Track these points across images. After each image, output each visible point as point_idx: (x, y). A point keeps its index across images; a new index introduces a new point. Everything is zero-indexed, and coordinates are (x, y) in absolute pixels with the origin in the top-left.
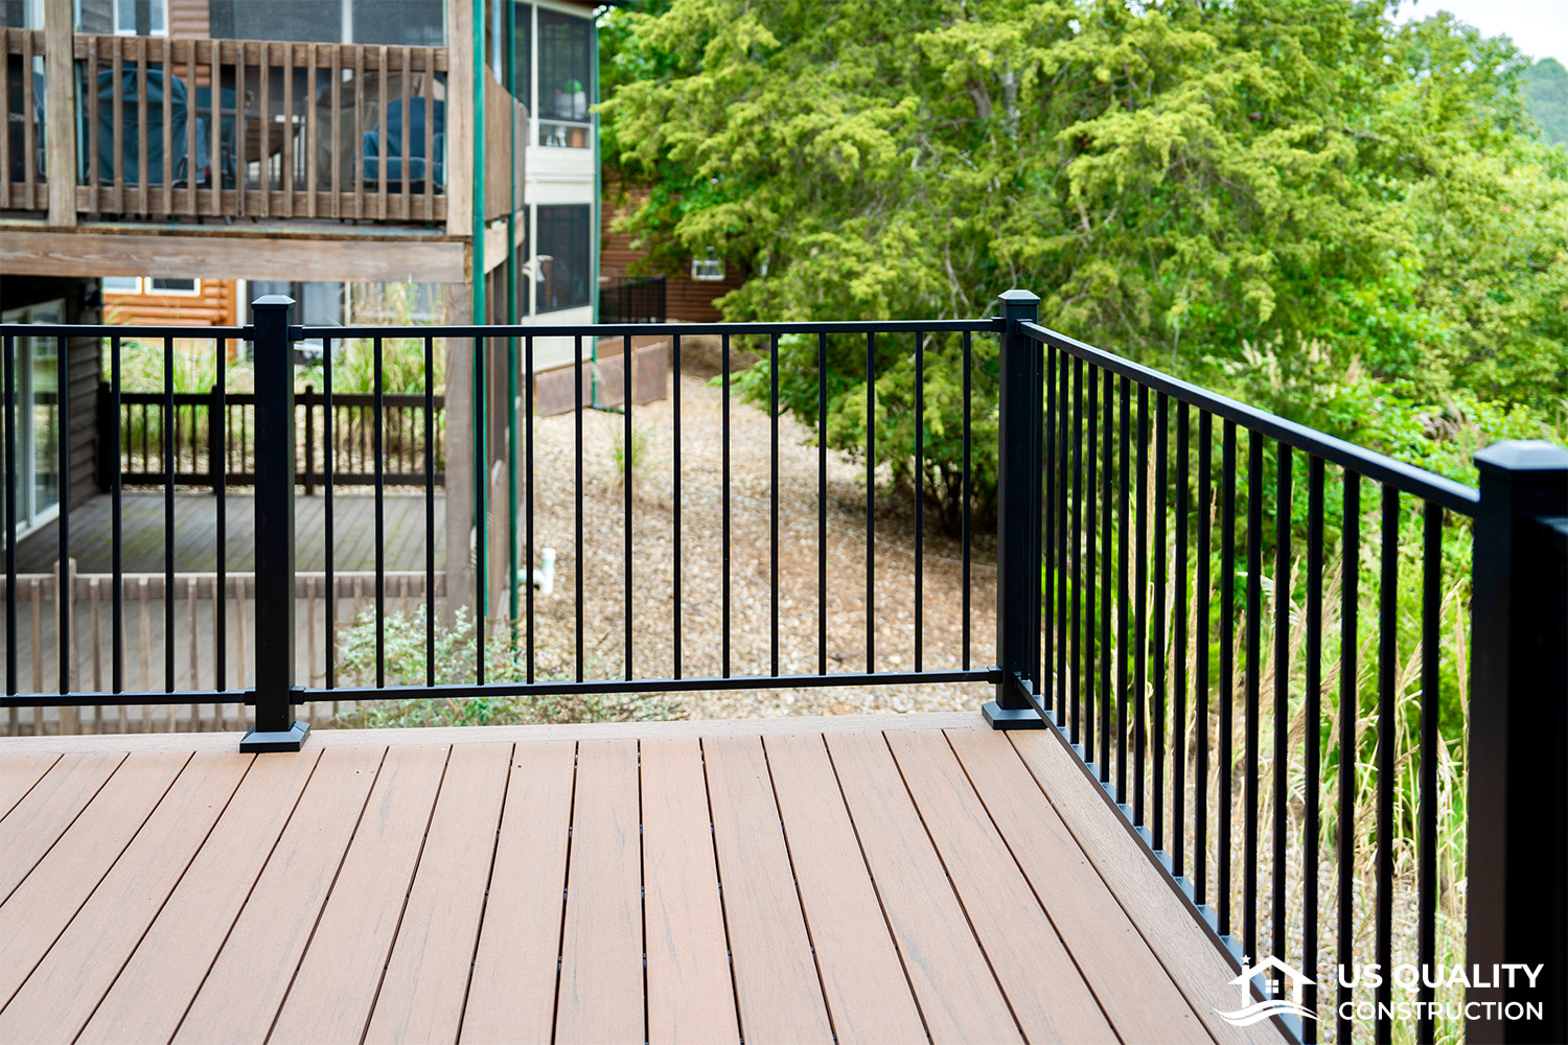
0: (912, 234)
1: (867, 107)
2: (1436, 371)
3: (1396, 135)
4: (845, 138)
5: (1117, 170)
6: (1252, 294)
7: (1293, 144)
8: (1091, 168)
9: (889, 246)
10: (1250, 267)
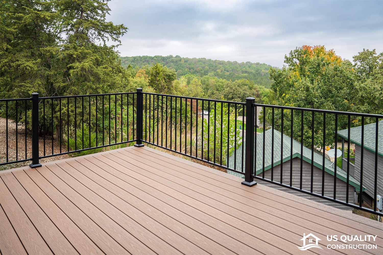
0: (40, 83)
1: (30, 60)
2: (112, 103)
3: (117, 67)
4: (27, 66)
5: (79, 72)
6: (99, 91)
7: (104, 68)
8: (74, 72)
9: (36, 85)
10: (98, 87)
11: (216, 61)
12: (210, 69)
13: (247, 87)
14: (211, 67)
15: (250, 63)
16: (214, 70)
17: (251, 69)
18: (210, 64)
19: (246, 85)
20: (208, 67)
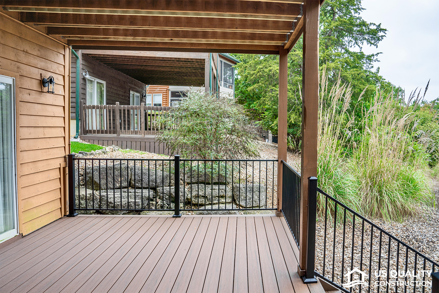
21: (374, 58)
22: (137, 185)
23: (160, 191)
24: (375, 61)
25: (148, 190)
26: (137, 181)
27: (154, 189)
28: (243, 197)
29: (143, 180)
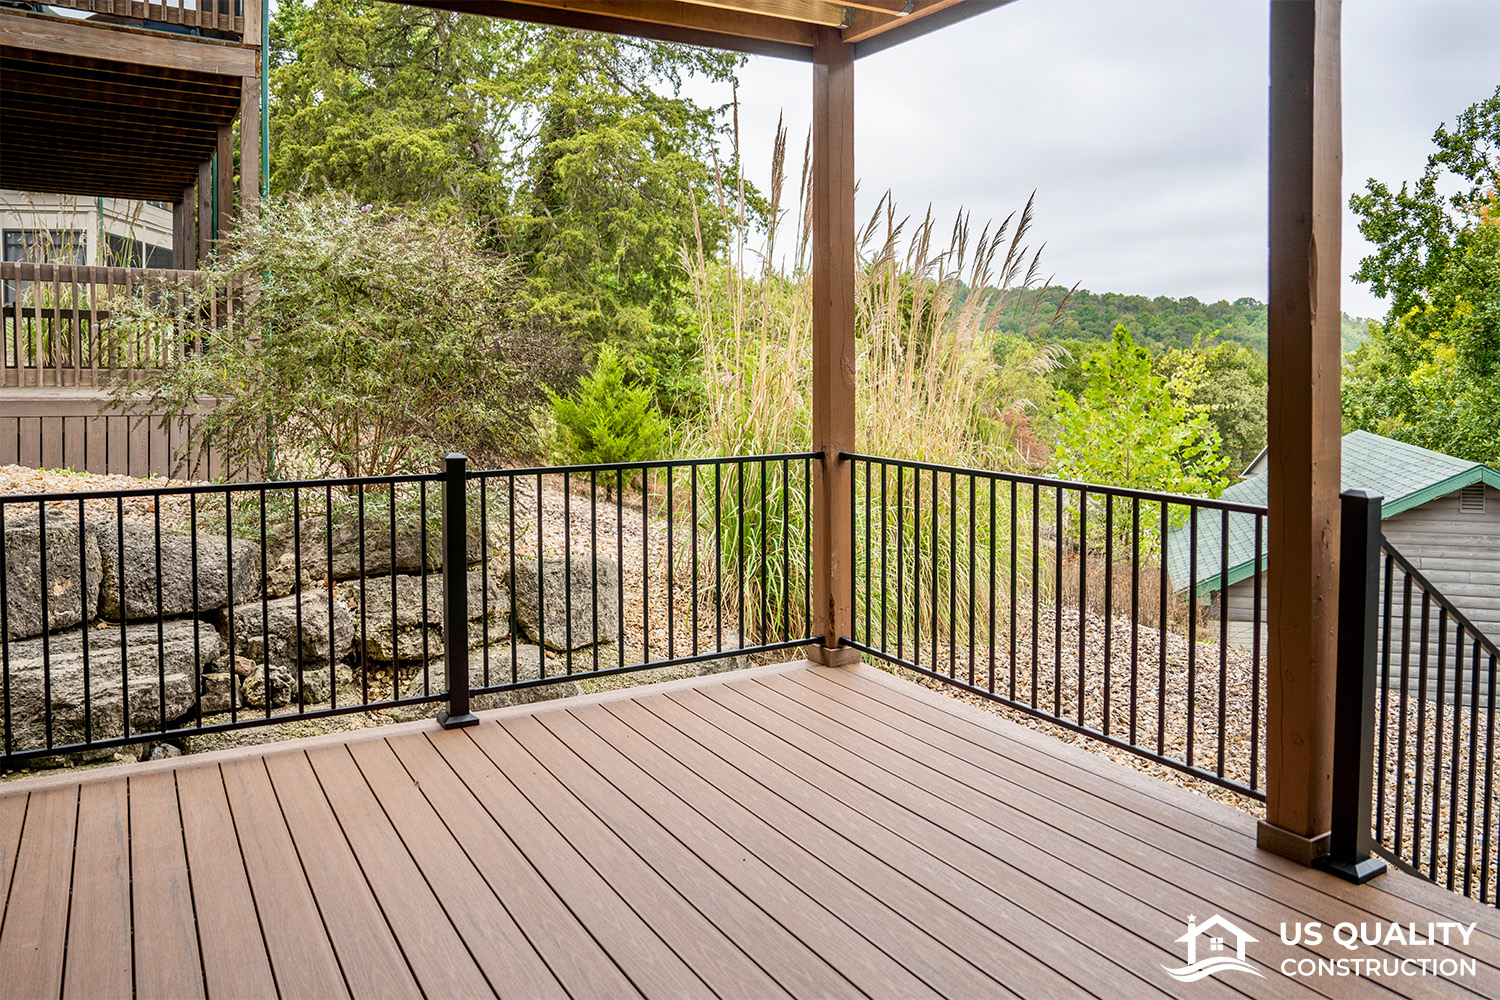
11: (1108, 298)
12: (1083, 329)
13: (1243, 373)
14: (1090, 322)
15: (1251, 304)
16: (1098, 333)
17: (1259, 330)
18: (1086, 309)
19: (1238, 366)
20: (1077, 323)
21: (713, 120)
22: (140, 605)
23: (246, 621)
24: (722, 132)
25: (191, 623)
26: (137, 590)
27: (217, 617)
28: (555, 613)
29: (165, 580)
